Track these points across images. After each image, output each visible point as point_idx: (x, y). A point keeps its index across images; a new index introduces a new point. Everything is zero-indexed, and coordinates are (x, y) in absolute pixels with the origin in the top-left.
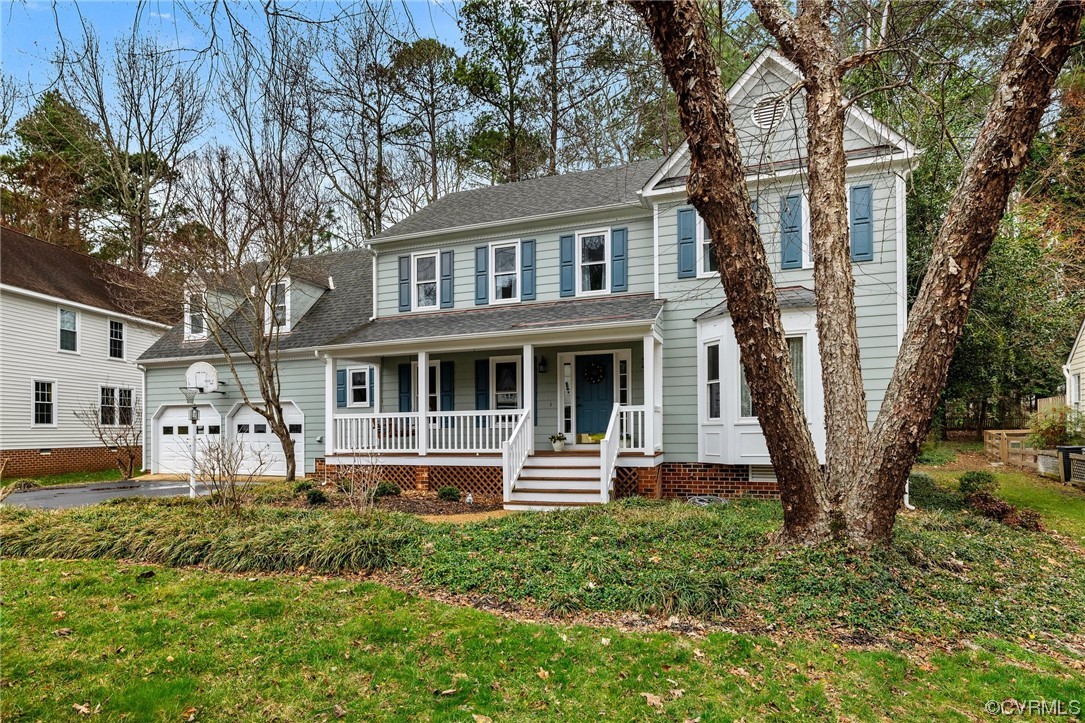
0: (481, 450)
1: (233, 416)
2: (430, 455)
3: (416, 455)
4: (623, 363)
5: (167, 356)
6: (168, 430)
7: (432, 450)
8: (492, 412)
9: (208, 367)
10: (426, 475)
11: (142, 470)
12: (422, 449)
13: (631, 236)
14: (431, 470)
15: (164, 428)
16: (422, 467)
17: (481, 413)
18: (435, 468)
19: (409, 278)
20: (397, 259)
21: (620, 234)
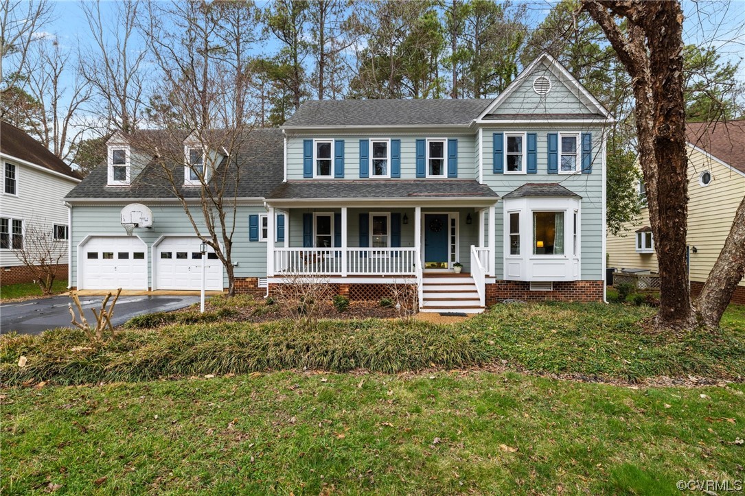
0: (386, 273)
1: (157, 246)
2: (348, 276)
3: (340, 276)
4: (453, 221)
5: (95, 197)
6: (93, 255)
7: (350, 273)
8: (370, 249)
9: (143, 208)
10: (347, 290)
11: (69, 287)
12: (344, 273)
13: (459, 145)
14: (352, 286)
15: (89, 254)
16: (344, 284)
17: (363, 249)
18: (354, 285)
19: (311, 155)
20: (302, 142)
21: (453, 144)
